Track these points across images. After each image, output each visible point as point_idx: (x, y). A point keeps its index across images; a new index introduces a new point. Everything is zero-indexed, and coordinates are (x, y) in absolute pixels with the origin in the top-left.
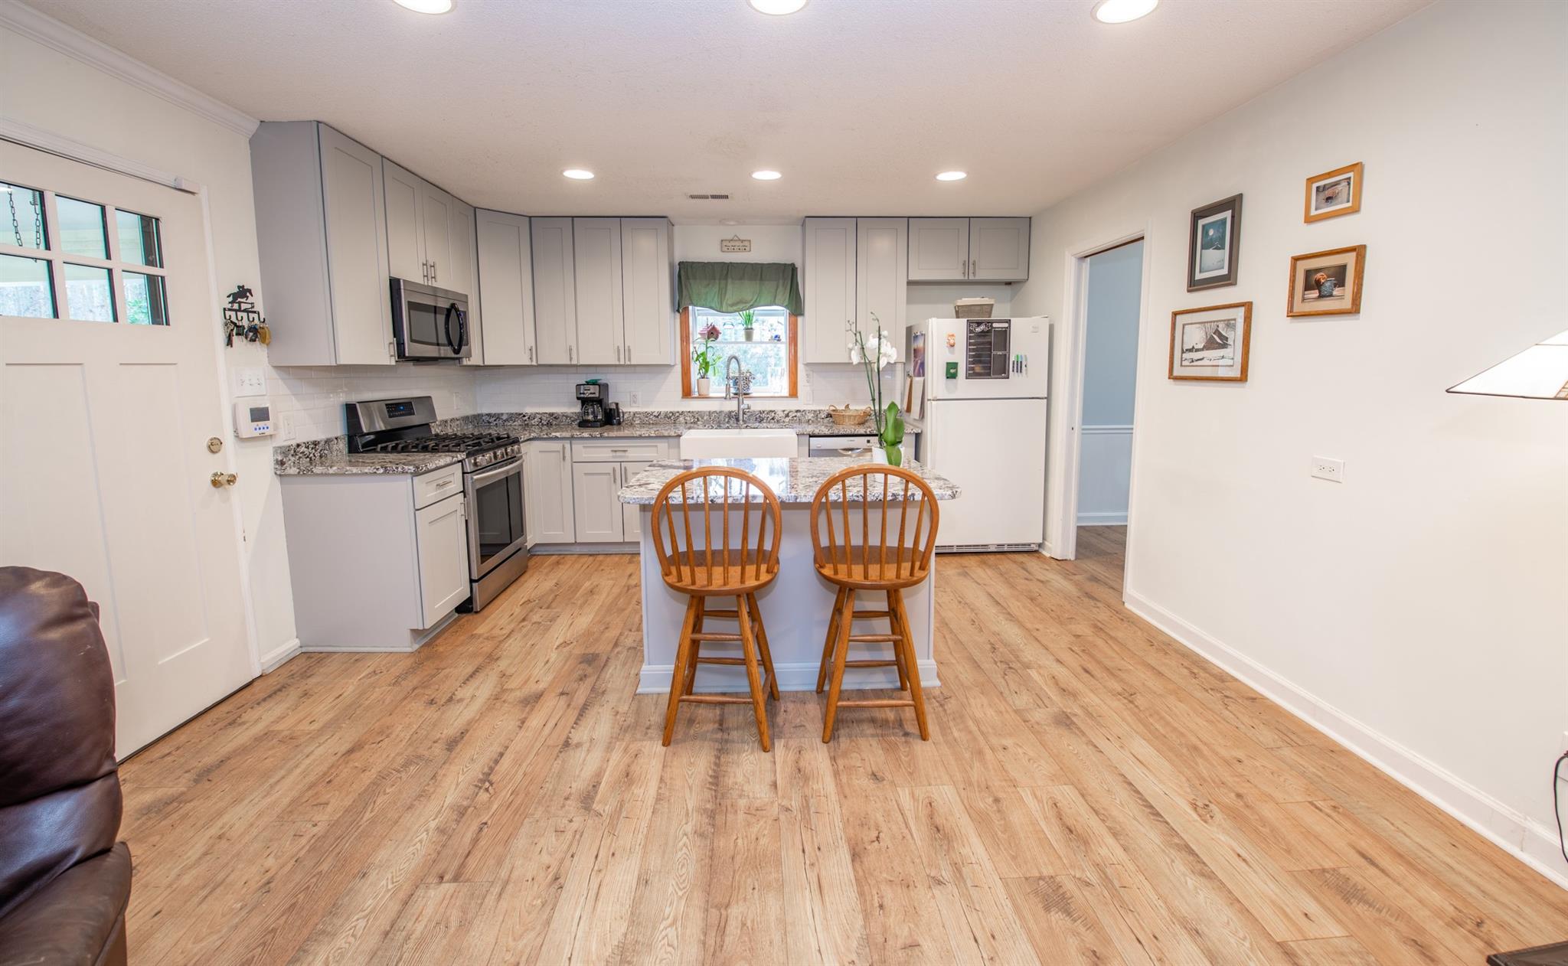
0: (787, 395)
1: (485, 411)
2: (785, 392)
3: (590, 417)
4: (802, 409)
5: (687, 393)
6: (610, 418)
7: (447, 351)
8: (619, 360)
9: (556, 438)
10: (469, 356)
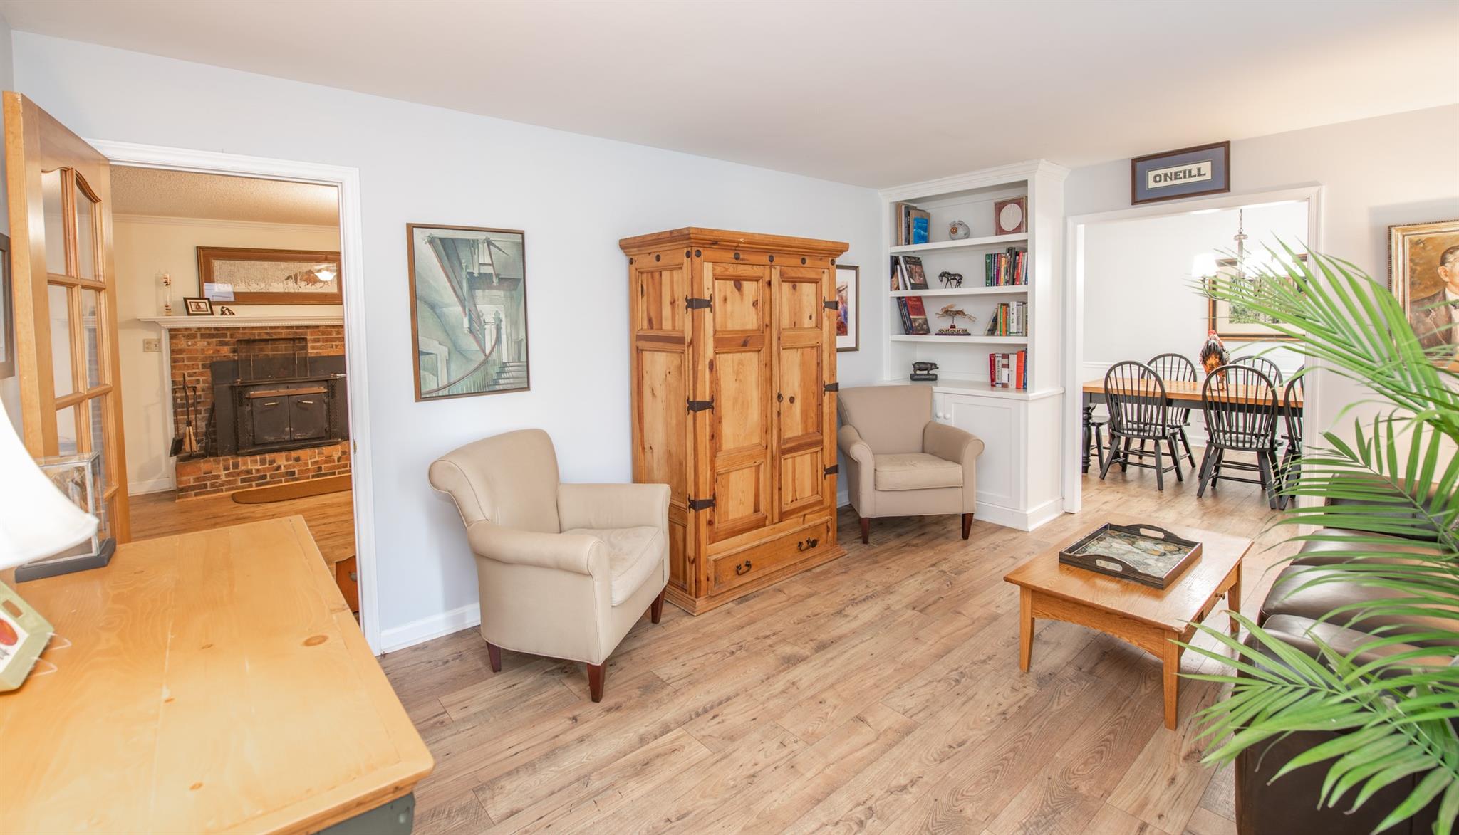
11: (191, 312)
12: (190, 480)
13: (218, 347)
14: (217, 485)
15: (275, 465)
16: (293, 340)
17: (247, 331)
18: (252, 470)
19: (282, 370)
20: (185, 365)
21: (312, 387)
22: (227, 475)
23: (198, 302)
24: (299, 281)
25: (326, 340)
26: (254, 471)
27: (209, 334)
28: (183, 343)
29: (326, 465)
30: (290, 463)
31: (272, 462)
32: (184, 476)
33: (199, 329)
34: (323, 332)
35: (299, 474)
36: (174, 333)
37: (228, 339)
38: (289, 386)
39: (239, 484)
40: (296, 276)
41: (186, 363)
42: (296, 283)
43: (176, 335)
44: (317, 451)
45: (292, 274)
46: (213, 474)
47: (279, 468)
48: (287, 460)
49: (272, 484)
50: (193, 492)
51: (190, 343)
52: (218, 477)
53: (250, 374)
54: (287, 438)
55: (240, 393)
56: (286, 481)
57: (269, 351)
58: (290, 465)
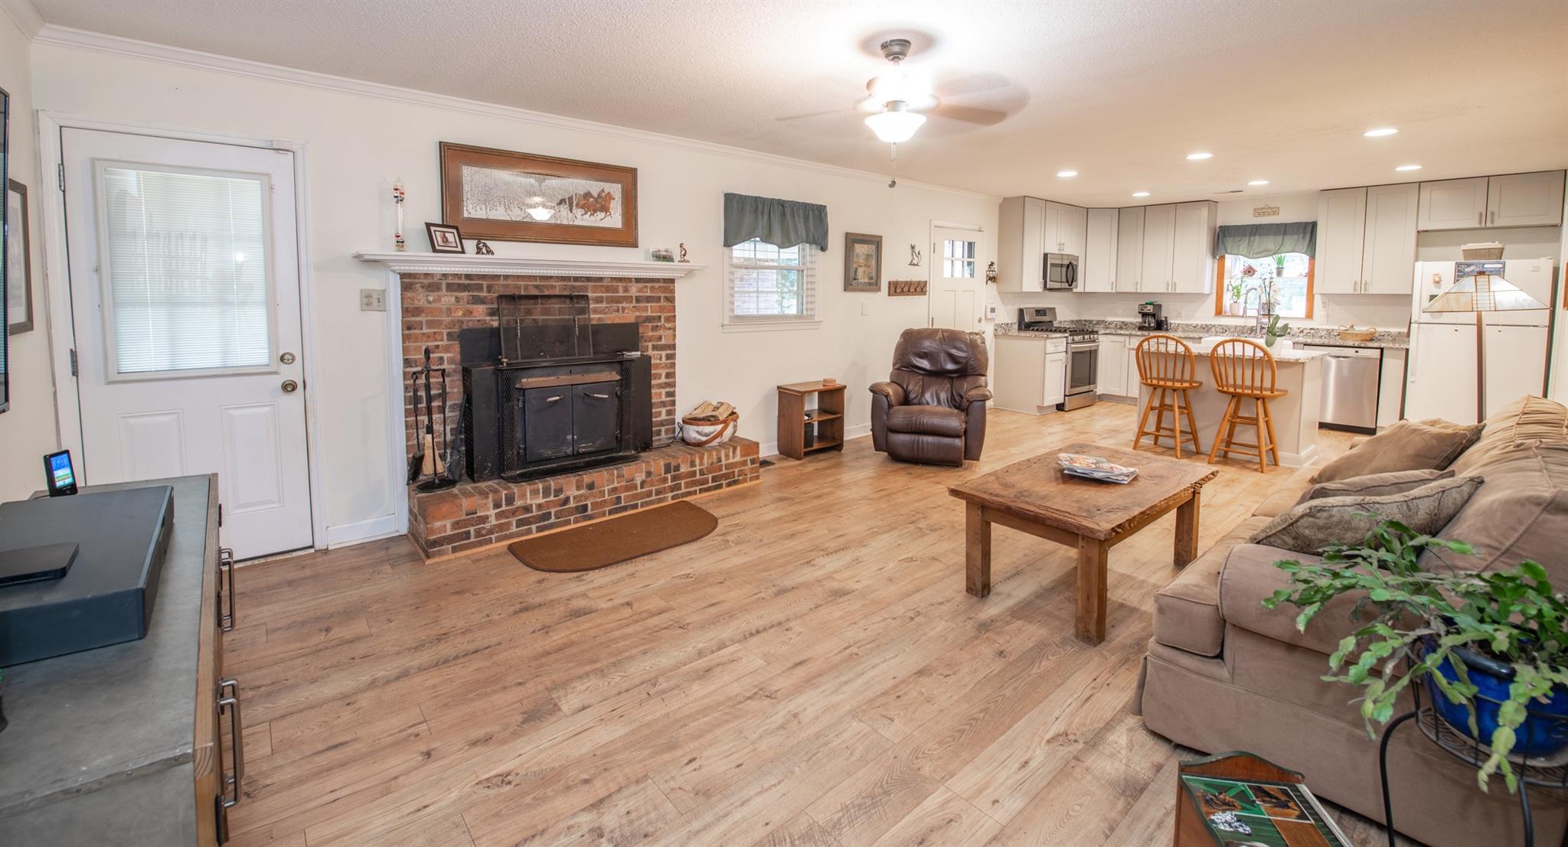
0: (1304, 316)
1: (1083, 318)
2: (1303, 314)
3: (1147, 325)
4: (1316, 327)
5: (1219, 312)
6: (1160, 325)
7: (1066, 285)
8: (1168, 289)
9: (1121, 334)
10: (1076, 287)
11: (437, 248)
12: (444, 526)
13: (470, 307)
14: (484, 532)
15: (562, 496)
16: (571, 297)
17: (509, 282)
18: (531, 505)
19: (557, 344)
20: (424, 334)
21: (601, 371)
22: (498, 516)
23: (444, 232)
24: (574, 207)
25: (611, 300)
26: (534, 506)
27: (459, 285)
28: (421, 298)
29: (627, 494)
30: (582, 492)
31: (559, 491)
32: (438, 520)
33: (445, 275)
34: (607, 287)
35: (592, 509)
36: (408, 281)
37: (484, 294)
38: (572, 368)
39: (514, 529)
40: (570, 199)
41: (425, 330)
42: (571, 210)
43: (412, 284)
44: (615, 472)
45: (566, 197)
46: (479, 514)
47: (567, 500)
48: (578, 488)
49: (558, 527)
50: (450, 546)
51: (431, 298)
52: (485, 519)
53: (517, 350)
54: (569, 451)
55: (508, 380)
56: (576, 521)
57: (539, 315)
58: (581, 496)
